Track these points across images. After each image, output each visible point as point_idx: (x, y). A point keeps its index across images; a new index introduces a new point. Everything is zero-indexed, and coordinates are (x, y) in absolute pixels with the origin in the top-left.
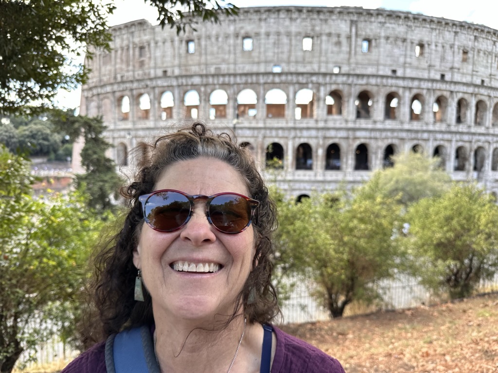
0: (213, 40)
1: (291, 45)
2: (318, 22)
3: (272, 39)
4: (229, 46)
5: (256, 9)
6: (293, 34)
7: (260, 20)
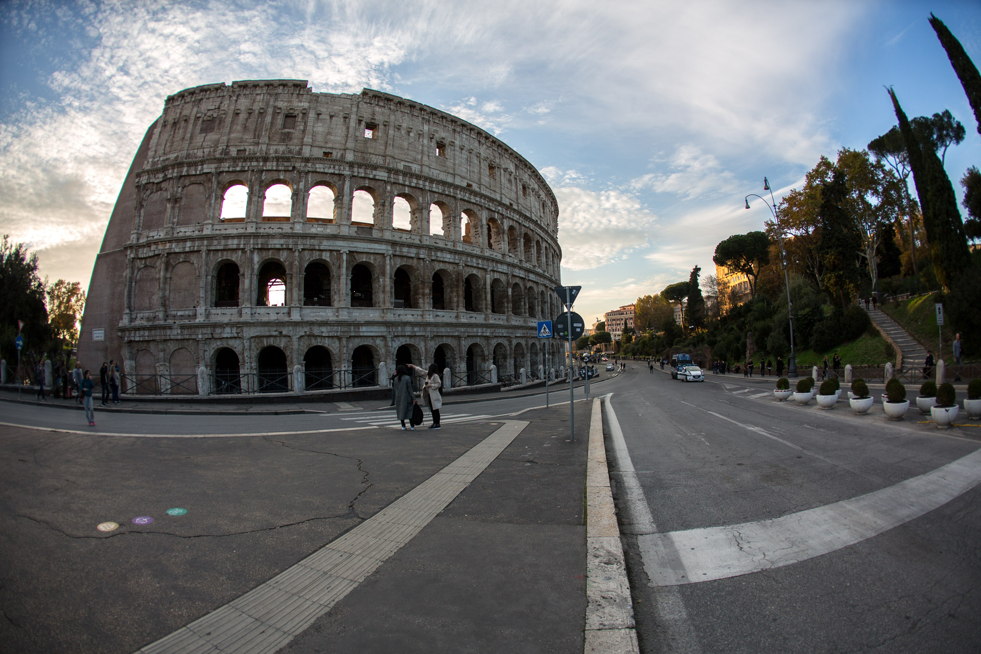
0: (403, 132)
1: (480, 168)
2: (497, 155)
3: (465, 154)
4: (423, 146)
5: (454, 119)
6: (482, 157)
7: (454, 130)
